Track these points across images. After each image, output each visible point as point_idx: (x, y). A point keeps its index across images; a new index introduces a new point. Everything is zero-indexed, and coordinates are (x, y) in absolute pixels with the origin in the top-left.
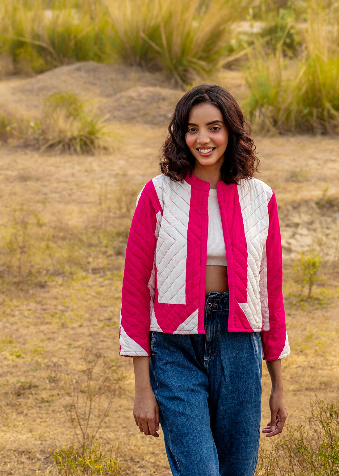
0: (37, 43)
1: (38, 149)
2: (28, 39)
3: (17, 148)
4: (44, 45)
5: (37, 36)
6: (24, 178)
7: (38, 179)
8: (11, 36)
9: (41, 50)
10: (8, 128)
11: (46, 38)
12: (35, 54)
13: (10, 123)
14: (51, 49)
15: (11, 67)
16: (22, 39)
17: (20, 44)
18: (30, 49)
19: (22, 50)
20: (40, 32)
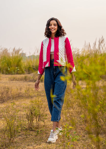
0: (33, 67)
1: (32, 82)
2: (31, 67)
3: (28, 81)
4: (35, 68)
5: (33, 66)
6: (29, 85)
7: (32, 85)
8: (28, 66)
9: (34, 69)
10: (27, 78)
11: (35, 67)
12: (33, 69)
13: (27, 77)
14: (36, 69)
15: (28, 72)
16: (30, 67)
17: (30, 68)
18: (32, 68)
19: (30, 69)
20: (34, 65)
